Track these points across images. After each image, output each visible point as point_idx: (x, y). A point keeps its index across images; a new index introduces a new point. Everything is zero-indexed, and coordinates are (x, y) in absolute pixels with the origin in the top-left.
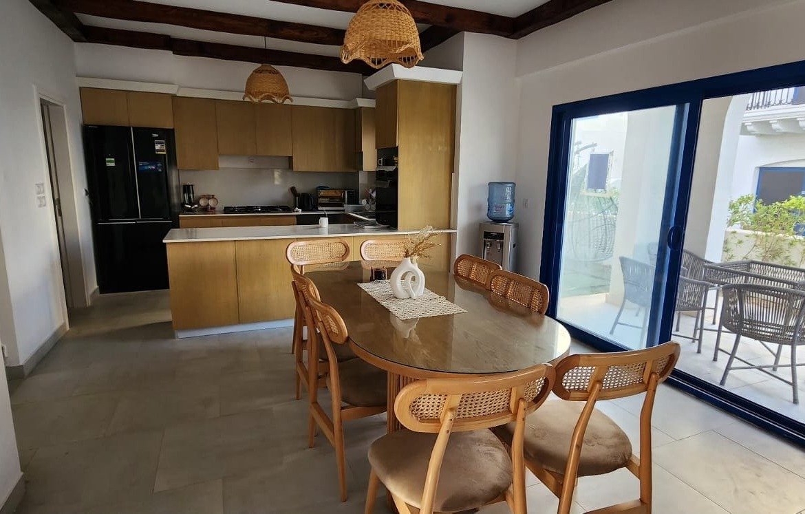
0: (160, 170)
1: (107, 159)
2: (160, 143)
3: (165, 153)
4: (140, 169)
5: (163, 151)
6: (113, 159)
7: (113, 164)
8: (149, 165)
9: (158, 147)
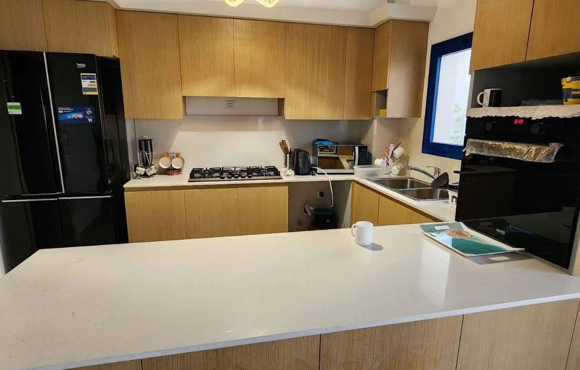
0: (90, 120)
1: (9, 104)
2: (90, 78)
3: (96, 93)
4: (60, 118)
5: (94, 90)
6: (19, 104)
7: (19, 112)
8: (73, 112)
9: (85, 84)
